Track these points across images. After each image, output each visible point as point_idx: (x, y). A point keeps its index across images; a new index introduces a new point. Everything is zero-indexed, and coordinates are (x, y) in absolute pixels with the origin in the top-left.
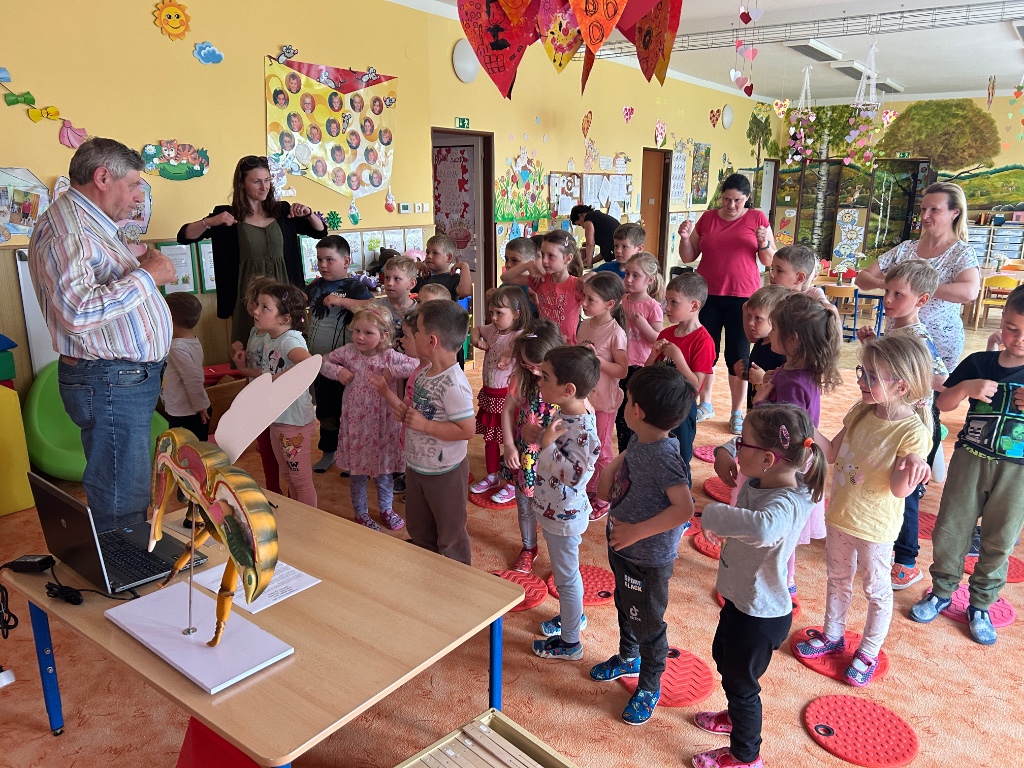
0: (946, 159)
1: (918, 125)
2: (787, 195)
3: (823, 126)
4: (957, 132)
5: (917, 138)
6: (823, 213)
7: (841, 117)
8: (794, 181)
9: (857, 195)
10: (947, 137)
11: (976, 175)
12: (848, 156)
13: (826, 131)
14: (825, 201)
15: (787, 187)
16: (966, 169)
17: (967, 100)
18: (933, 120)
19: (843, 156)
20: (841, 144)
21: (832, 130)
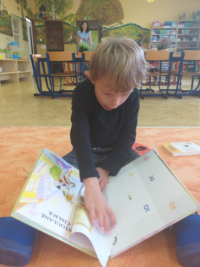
0: (104, 21)
1: (92, 4)
2: (41, 38)
3: (51, 3)
4: (107, 8)
5: (92, 10)
8: (42, 31)
9: (71, 38)
10: (104, 10)
11: (116, 28)
12: (64, 19)
13: (53, 6)
15: (40, 35)
16: (112, 25)
19: (62, 19)
20: (60, 13)
21: (56, 6)
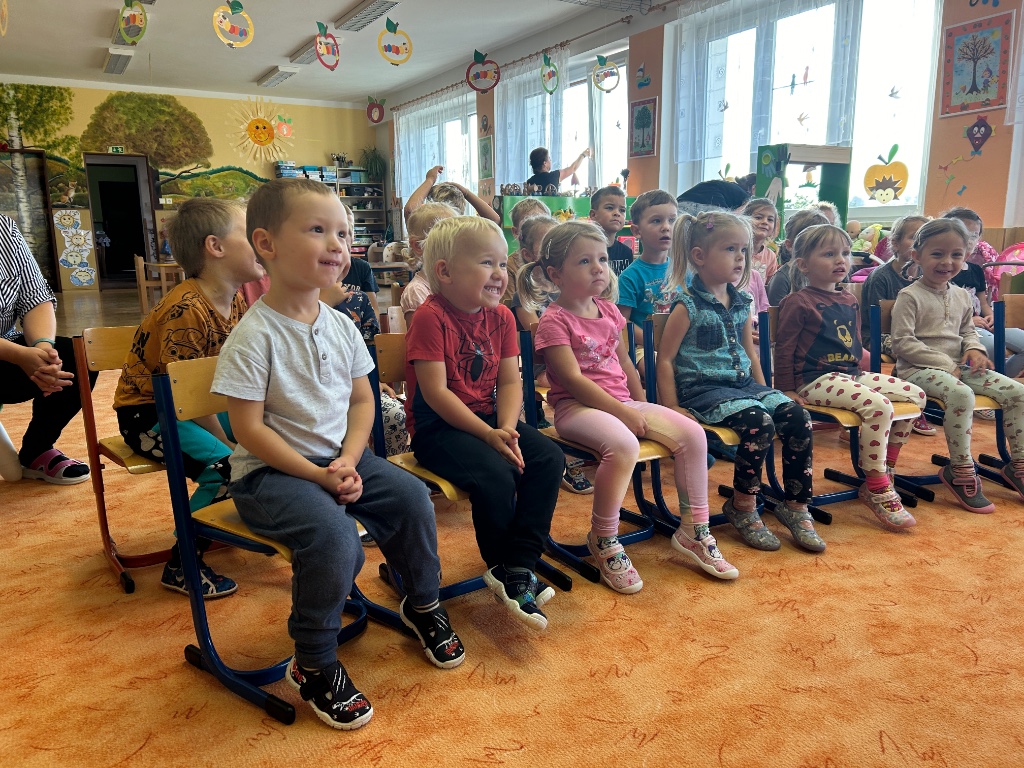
0: (163, 157)
1: (125, 118)
3: (7, 107)
4: (167, 129)
5: (127, 132)
6: (30, 217)
7: (29, 99)
9: (72, 194)
10: (159, 133)
11: (197, 175)
12: (49, 147)
13: (13, 114)
14: (29, 202)
16: (186, 168)
17: (170, 97)
18: (140, 114)
19: (43, 147)
20: (36, 131)
21: (21, 114)
